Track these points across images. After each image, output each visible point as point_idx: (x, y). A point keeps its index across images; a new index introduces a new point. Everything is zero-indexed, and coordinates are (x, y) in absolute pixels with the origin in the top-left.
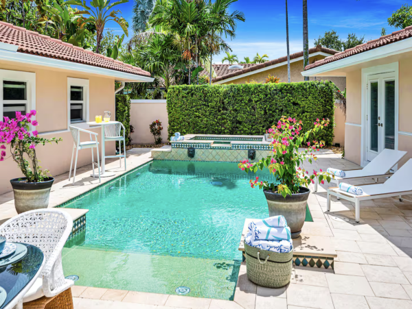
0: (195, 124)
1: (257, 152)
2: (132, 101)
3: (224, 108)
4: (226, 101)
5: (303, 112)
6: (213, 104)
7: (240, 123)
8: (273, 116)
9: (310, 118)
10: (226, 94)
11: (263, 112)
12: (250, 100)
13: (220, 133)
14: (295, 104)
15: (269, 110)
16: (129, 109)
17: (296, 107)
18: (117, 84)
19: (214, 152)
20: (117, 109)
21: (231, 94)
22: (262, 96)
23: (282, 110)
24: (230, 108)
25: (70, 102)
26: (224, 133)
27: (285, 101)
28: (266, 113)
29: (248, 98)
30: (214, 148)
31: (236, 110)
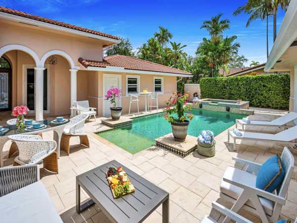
0: (212, 94)
1: (231, 108)
2: (185, 84)
3: (225, 88)
4: (226, 84)
5: (270, 90)
6: (220, 86)
7: (233, 95)
8: (251, 92)
9: (274, 93)
10: (226, 81)
11: (245, 90)
12: (238, 84)
13: (223, 99)
14: (264, 86)
15: (249, 89)
16: (184, 88)
17: (264, 88)
18: (178, 78)
19: (210, 107)
20: (178, 87)
21: (228, 81)
22: (244, 82)
23: (256, 89)
24: (228, 88)
25: (154, 85)
26: (225, 99)
27: (258, 85)
28: (247, 90)
29: (237, 83)
30: (210, 105)
31: (231, 89)
